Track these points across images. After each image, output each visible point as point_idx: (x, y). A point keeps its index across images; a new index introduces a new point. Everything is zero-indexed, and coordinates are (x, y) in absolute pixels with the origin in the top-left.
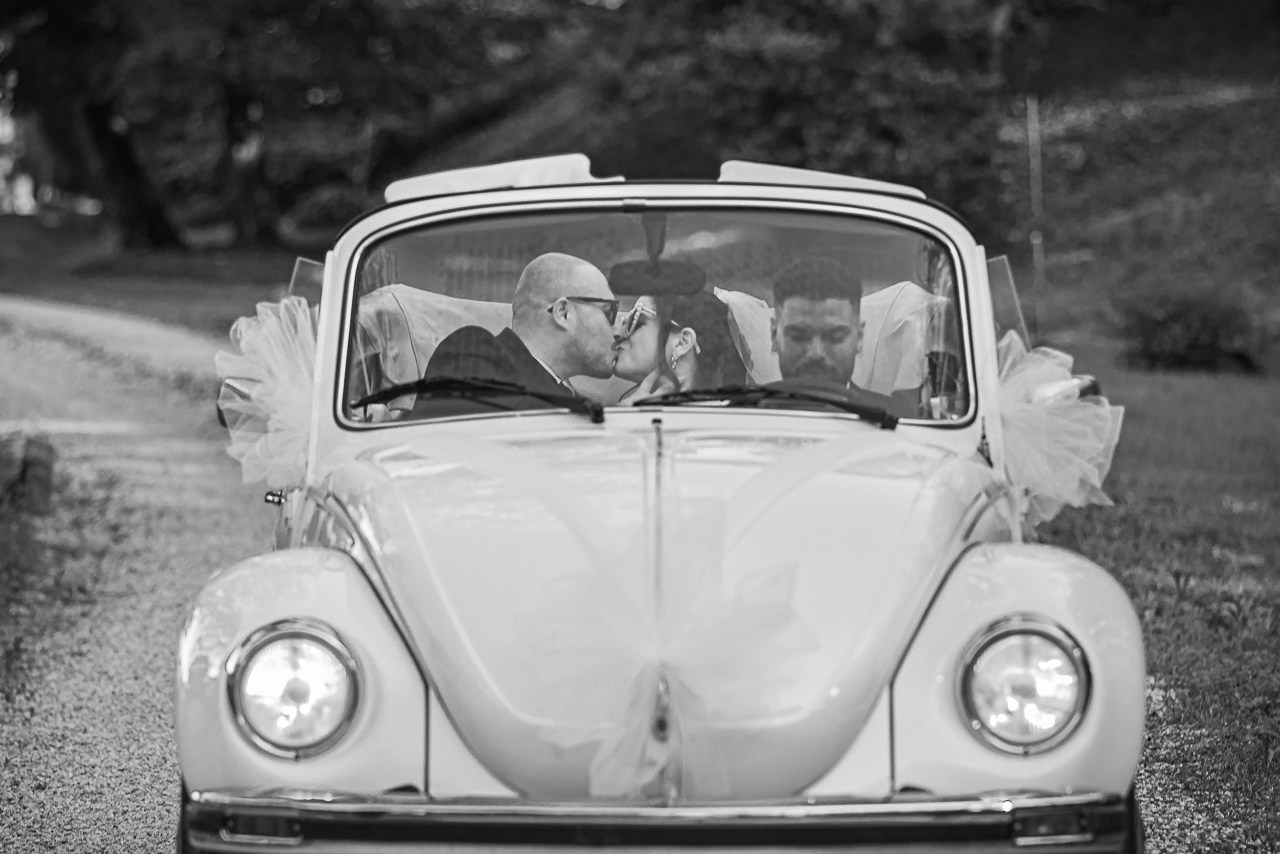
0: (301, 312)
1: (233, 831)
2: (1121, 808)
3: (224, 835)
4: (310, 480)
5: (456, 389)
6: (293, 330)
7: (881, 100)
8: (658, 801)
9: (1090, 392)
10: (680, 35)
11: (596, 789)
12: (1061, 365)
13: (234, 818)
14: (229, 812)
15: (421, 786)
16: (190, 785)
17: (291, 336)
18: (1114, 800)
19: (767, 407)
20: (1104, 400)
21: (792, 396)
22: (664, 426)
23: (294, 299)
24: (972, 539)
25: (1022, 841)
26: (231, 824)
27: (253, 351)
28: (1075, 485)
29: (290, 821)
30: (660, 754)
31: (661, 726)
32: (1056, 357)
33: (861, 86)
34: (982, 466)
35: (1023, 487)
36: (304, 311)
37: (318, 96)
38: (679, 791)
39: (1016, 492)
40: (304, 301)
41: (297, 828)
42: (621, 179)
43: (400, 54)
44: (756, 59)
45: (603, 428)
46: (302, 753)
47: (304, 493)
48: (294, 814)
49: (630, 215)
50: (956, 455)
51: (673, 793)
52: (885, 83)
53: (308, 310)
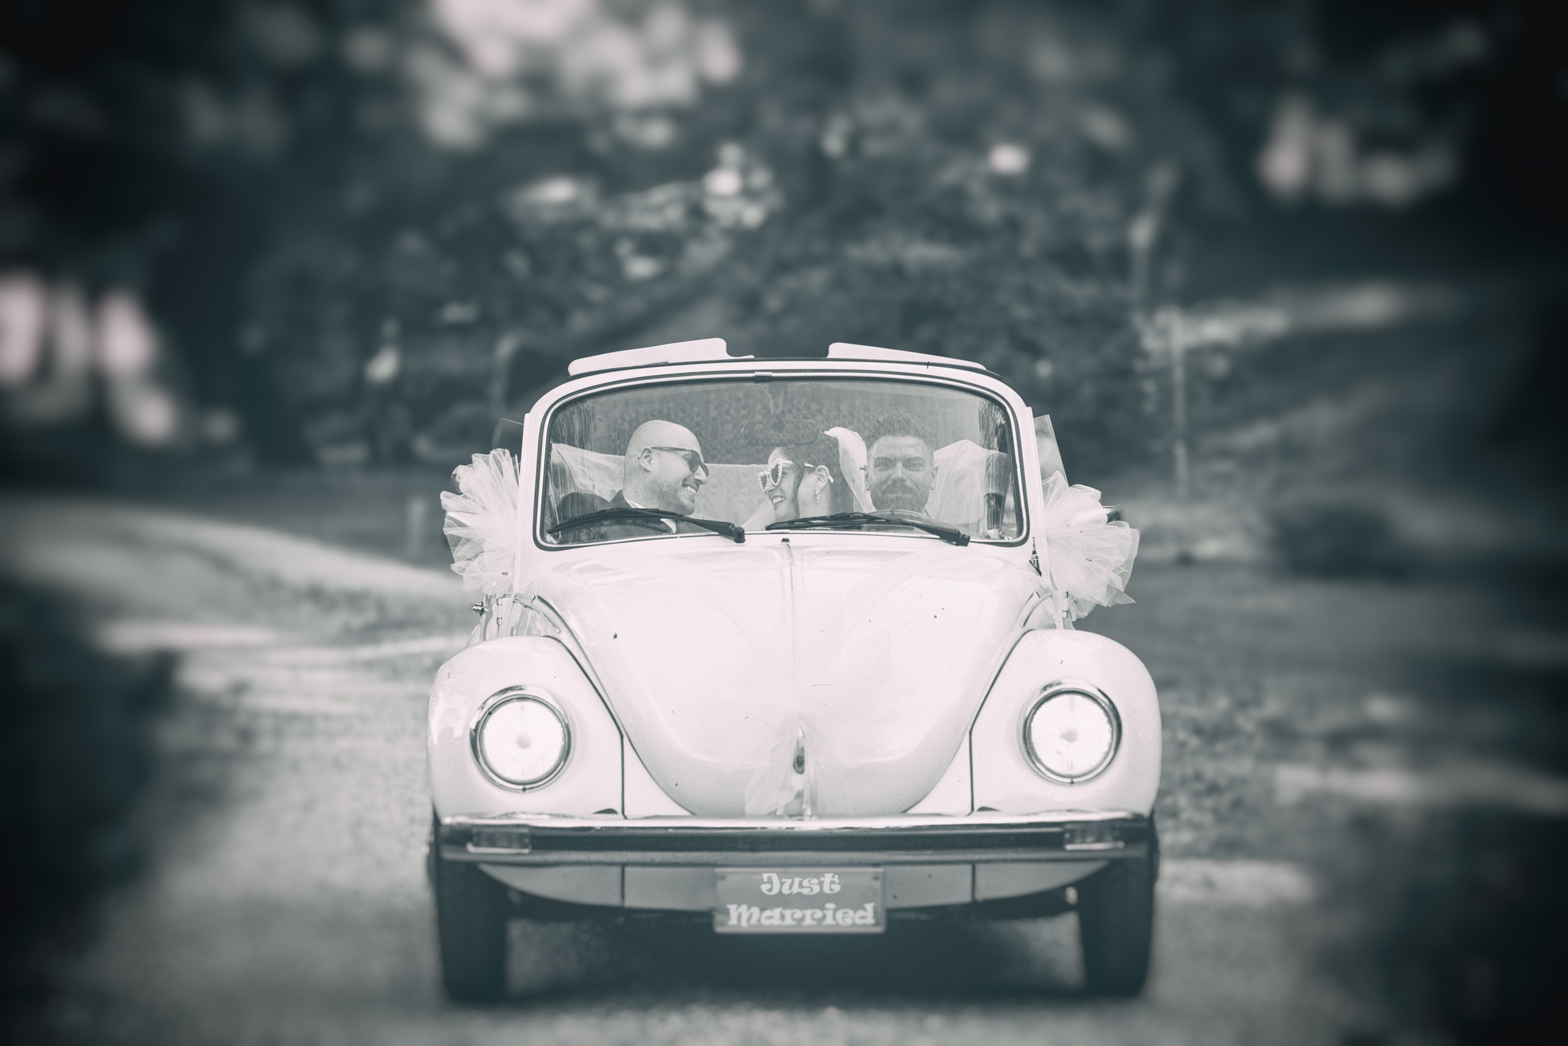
0: (505, 460)
1: (477, 845)
2: (1144, 825)
3: (471, 848)
4: (516, 589)
5: (630, 517)
6: (500, 475)
7: (1022, 312)
8: (799, 818)
9: (1114, 517)
10: (819, 246)
11: (748, 809)
12: (1093, 498)
13: (479, 834)
14: (474, 831)
15: (619, 809)
16: (441, 812)
17: (499, 478)
18: (1137, 818)
19: (869, 530)
20: (1126, 524)
21: (888, 521)
22: (791, 543)
23: (500, 450)
24: (1027, 627)
25: (1069, 847)
26: (475, 839)
27: (470, 491)
28: (1104, 590)
29: (522, 836)
30: (798, 782)
31: (799, 763)
32: (1089, 491)
33: (1002, 298)
34: (1033, 573)
35: (1064, 591)
36: (508, 460)
37: (456, 313)
38: (813, 810)
39: (1060, 594)
40: (507, 452)
41: (527, 840)
42: (752, 357)
43: (539, 267)
44: (897, 271)
45: (744, 546)
46: (526, 786)
47: (512, 599)
48: (525, 831)
49: (759, 385)
50: (1014, 565)
51: (808, 812)
52: (1028, 294)
53: (511, 458)
